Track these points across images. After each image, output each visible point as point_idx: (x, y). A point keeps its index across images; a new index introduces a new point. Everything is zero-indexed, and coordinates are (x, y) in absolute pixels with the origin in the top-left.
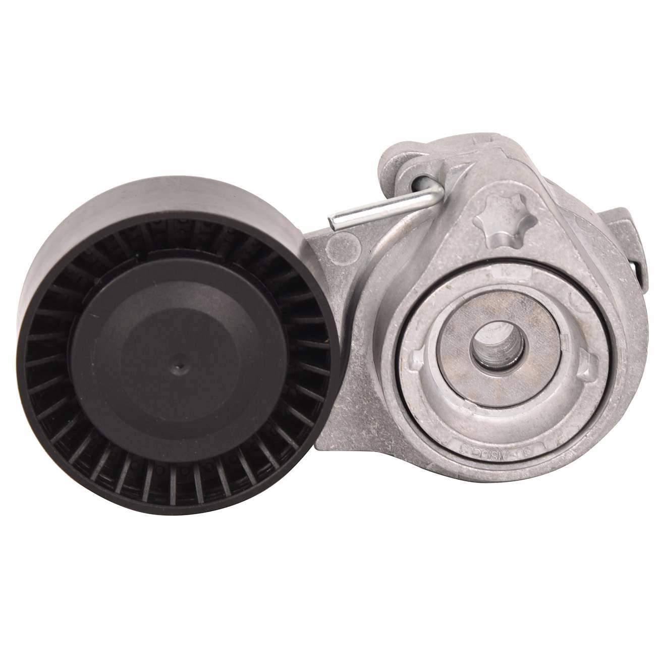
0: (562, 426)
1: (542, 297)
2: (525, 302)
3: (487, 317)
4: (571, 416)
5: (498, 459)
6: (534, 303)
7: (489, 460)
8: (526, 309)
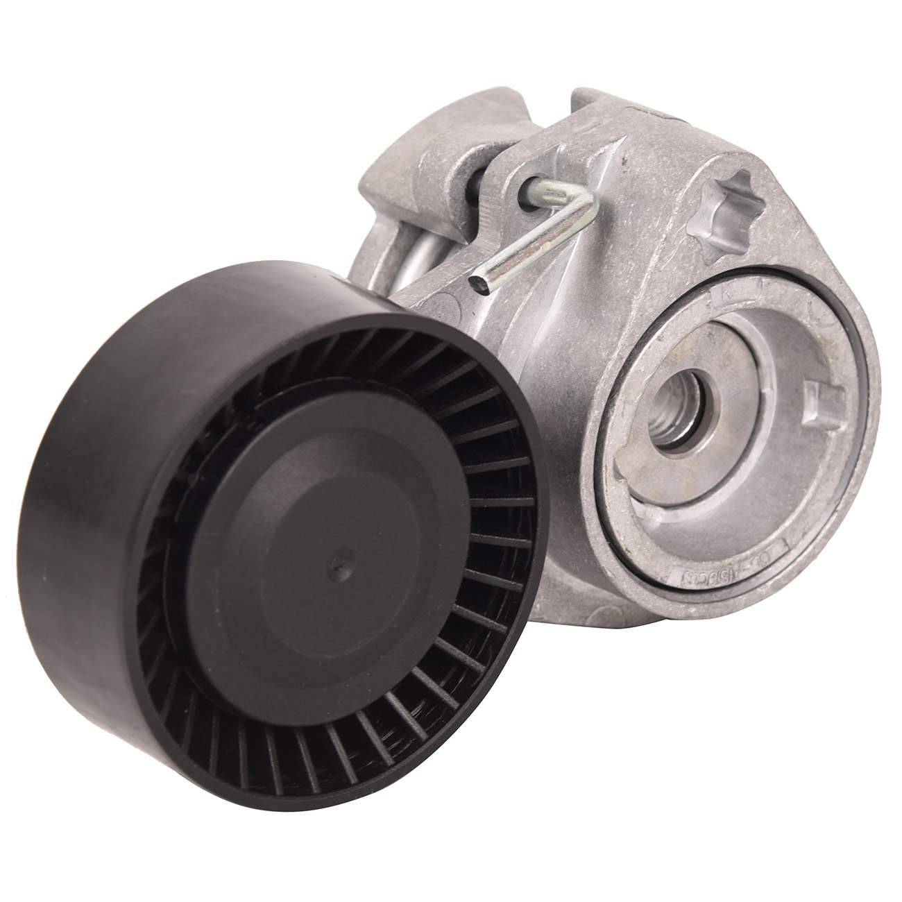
0: (807, 505)
1: (738, 319)
2: (714, 333)
3: (667, 370)
4: (818, 487)
5: (729, 580)
6: (724, 332)
7: (719, 585)
8: (714, 343)
